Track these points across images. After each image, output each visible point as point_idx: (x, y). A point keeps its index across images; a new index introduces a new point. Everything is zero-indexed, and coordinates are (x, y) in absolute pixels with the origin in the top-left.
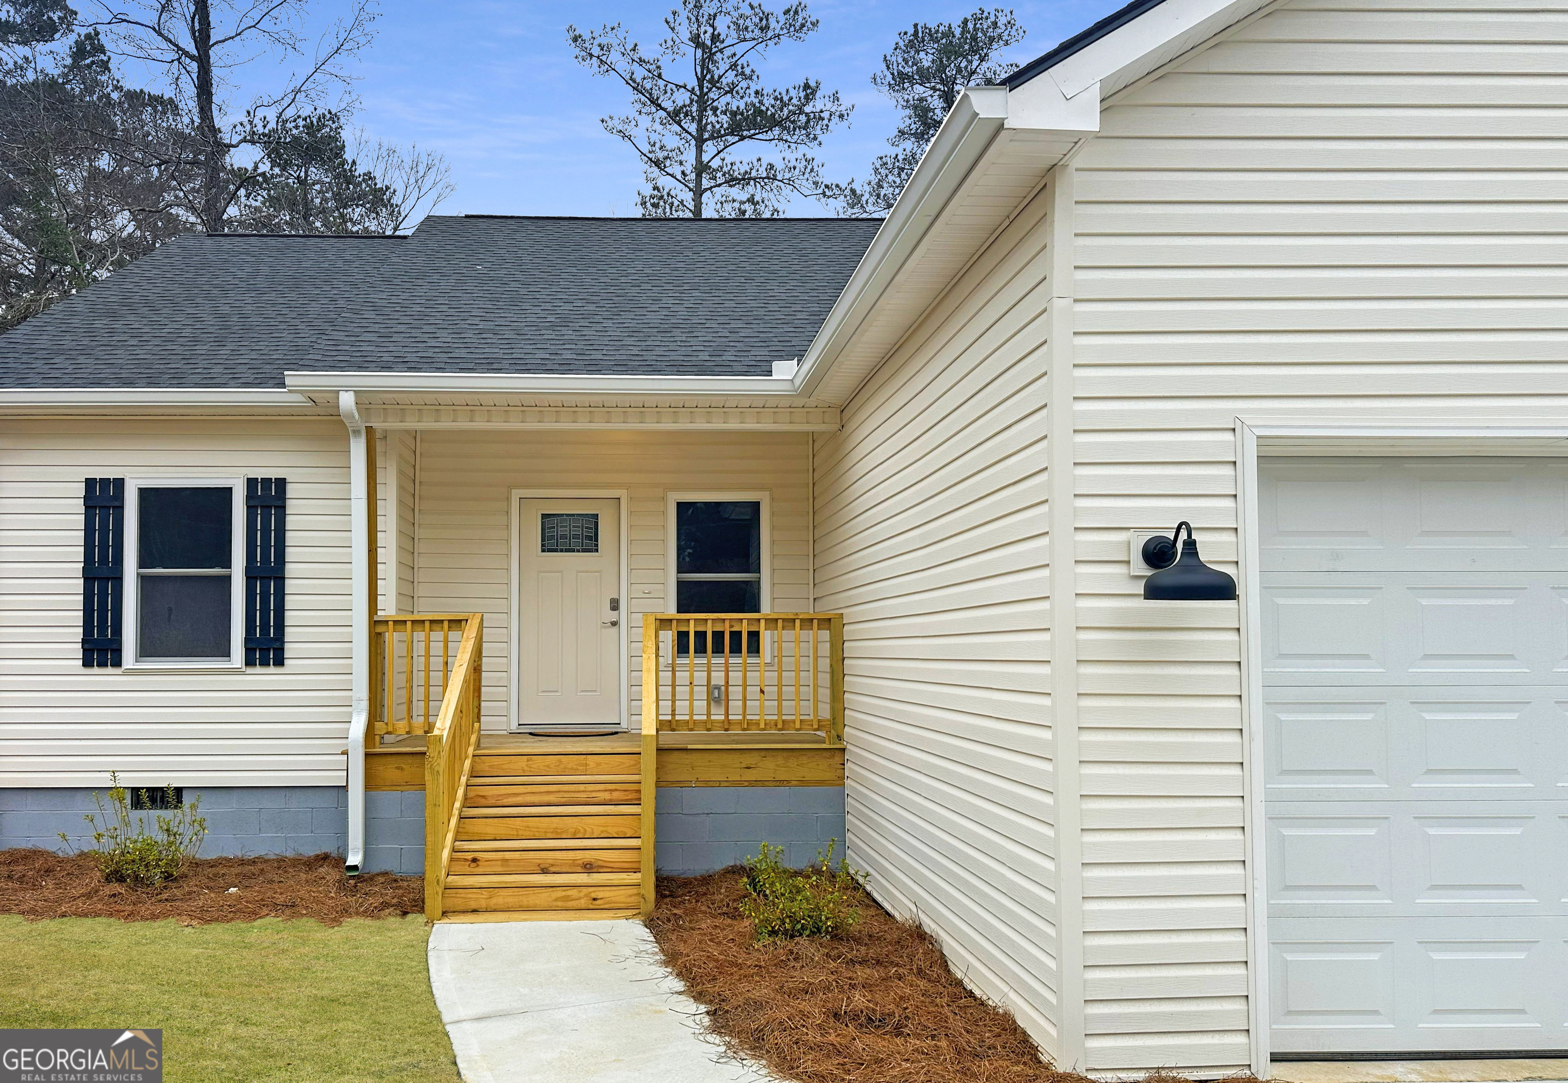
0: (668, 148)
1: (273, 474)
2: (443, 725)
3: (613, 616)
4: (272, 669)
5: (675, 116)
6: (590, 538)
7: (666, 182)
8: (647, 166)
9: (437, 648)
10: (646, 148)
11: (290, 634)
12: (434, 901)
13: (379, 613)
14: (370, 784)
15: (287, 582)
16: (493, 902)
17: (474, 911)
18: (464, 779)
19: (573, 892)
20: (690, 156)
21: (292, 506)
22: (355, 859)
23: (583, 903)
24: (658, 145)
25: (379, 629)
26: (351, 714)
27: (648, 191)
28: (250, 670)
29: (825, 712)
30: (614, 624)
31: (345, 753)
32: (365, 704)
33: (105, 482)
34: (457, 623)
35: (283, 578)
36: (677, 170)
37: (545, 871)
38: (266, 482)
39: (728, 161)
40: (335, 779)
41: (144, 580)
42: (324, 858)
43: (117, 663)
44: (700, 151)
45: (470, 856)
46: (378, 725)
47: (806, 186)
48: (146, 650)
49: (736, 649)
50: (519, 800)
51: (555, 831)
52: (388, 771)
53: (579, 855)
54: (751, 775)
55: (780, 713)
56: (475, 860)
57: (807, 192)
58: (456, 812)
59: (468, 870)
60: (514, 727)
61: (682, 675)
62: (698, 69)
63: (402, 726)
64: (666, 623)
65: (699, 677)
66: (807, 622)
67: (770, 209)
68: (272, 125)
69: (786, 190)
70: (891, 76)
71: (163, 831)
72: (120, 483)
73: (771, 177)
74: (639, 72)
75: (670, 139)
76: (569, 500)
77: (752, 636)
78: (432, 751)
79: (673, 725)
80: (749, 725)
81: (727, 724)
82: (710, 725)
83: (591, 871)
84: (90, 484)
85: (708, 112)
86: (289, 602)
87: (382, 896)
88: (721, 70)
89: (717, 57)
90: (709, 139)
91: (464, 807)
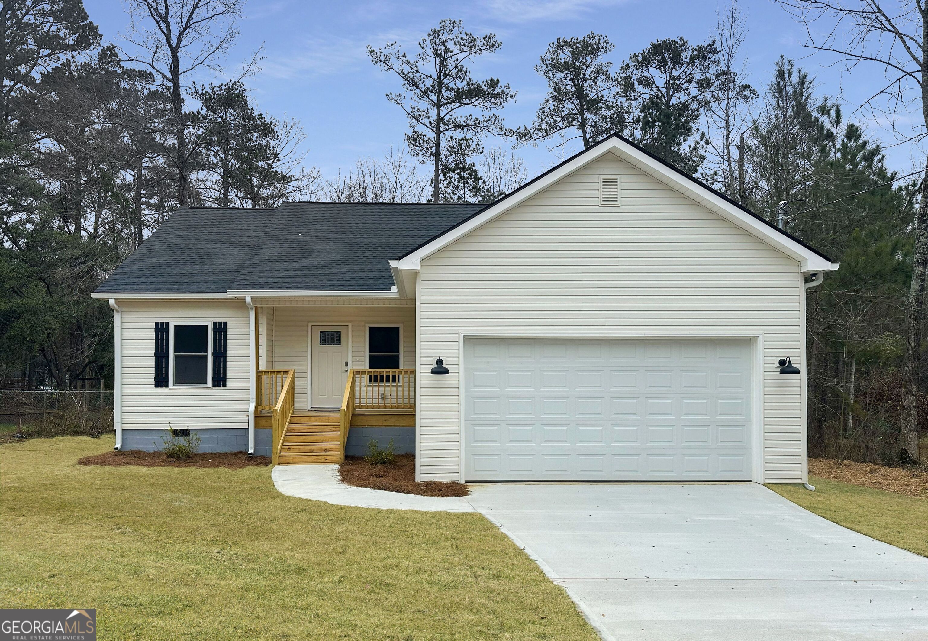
0: (421, 110)
1: (222, 320)
2: (279, 406)
3: (345, 368)
4: (222, 388)
5: (425, 93)
6: (337, 340)
7: (420, 129)
8: (410, 120)
9: (279, 381)
10: (409, 110)
11: (228, 375)
12: (275, 459)
13: (260, 369)
14: (256, 426)
15: (227, 358)
16: (294, 461)
17: (288, 463)
18: (287, 424)
19: (320, 457)
20: (433, 114)
21: (229, 331)
22: (251, 451)
23: (323, 460)
24: (416, 109)
25: (260, 374)
26: (250, 403)
27: (410, 134)
28: (214, 388)
29: (412, 401)
30: (347, 371)
31: (248, 416)
32: (254, 400)
33: (162, 323)
34: (286, 373)
35: (226, 356)
36: (427, 121)
37: (312, 452)
38: (220, 323)
39: (454, 116)
40: (245, 426)
41: (176, 357)
42: (241, 452)
43: (167, 386)
44: (439, 110)
45: (288, 447)
46: (259, 407)
47: (495, 130)
48: (177, 381)
49: (382, 380)
50: (305, 431)
51: (316, 440)
52: (263, 422)
53: (323, 447)
54: (385, 423)
55: (397, 402)
56: (289, 448)
57: (495, 133)
58: (284, 434)
59: (287, 451)
60: (309, 408)
61: (370, 390)
62: (438, 67)
63: (267, 407)
64: (358, 372)
65: (376, 390)
66: (406, 372)
67: (475, 143)
68: (207, 89)
69: (485, 132)
70: (544, 67)
71: (186, 444)
72: (167, 324)
73: (476, 125)
74: (407, 69)
75: (423, 105)
76: (330, 326)
77: (394, 377)
78: (275, 414)
79: (360, 407)
80: (386, 407)
81: (379, 407)
82: (373, 407)
83: (326, 451)
84: (157, 324)
85: (444, 90)
86: (228, 364)
87: (259, 461)
88: (450, 68)
89: (448, 61)
90: (445, 104)
91: (286, 432)
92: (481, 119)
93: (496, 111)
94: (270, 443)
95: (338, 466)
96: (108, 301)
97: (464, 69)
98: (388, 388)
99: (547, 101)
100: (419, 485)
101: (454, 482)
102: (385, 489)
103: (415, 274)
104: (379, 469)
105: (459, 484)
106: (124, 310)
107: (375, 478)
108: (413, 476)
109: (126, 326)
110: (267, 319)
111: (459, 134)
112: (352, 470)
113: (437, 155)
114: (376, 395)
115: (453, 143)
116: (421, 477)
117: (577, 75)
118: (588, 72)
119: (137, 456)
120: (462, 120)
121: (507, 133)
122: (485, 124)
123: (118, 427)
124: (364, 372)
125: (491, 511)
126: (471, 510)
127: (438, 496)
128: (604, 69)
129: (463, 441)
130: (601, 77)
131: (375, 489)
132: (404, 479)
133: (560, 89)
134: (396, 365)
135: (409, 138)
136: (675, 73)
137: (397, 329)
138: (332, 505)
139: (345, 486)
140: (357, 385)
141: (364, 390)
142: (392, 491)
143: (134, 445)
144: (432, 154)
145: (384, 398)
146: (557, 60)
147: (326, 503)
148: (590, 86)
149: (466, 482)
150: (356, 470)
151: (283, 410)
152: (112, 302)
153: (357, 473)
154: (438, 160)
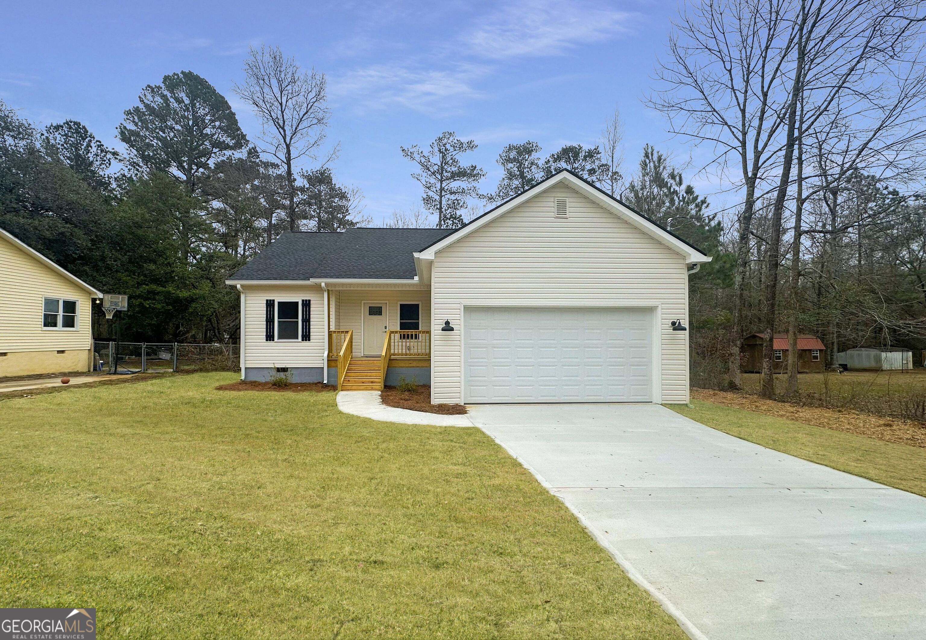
0: (431, 183)
1: (308, 299)
2: (342, 353)
4: (308, 342)
5: (433, 173)
6: (380, 312)
7: (431, 194)
8: (425, 189)
9: (343, 337)
10: (425, 183)
11: (311, 334)
12: (339, 387)
13: (330, 329)
14: (328, 366)
15: (311, 322)
16: (352, 389)
17: (348, 390)
18: (347, 365)
19: (368, 386)
20: (438, 185)
21: (312, 306)
22: (325, 382)
23: (370, 389)
24: (428, 182)
25: (330, 333)
26: (324, 351)
27: (425, 196)
28: (303, 342)
29: (428, 351)
30: (385, 331)
31: (324, 360)
32: (328, 349)
33: (270, 300)
34: (347, 332)
36: (434, 189)
37: (363, 383)
38: (306, 300)
39: (450, 187)
40: (322, 366)
41: (279, 322)
42: (319, 383)
43: (273, 340)
44: (441, 183)
46: (330, 354)
47: (474, 195)
48: (279, 338)
49: (408, 338)
50: (359, 369)
51: (366, 375)
52: (333, 364)
53: (370, 380)
54: (410, 365)
55: (418, 352)
56: (348, 380)
58: (345, 371)
59: (347, 382)
60: (362, 355)
61: (400, 344)
62: (441, 159)
63: (335, 354)
64: (392, 332)
65: (404, 344)
66: (424, 332)
67: (462, 202)
68: (309, 173)
69: (468, 196)
70: (502, 160)
71: (284, 377)
72: (274, 301)
73: (463, 192)
74: (423, 160)
75: (432, 180)
76: (375, 303)
77: (416, 335)
78: (339, 358)
79: (394, 354)
80: (411, 355)
81: (406, 354)
82: (402, 354)
83: (372, 382)
84: (267, 301)
85: (444, 172)
86: (311, 327)
87: (330, 388)
88: (448, 159)
89: (447, 155)
90: (444, 180)
91: (347, 370)
92: (466, 189)
93: (475, 184)
94: (336, 377)
95: (380, 393)
96: (236, 287)
97: (456, 160)
98: (412, 343)
99: (504, 179)
100: (434, 406)
101: (457, 405)
102: (411, 409)
103: (430, 263)
104: (406, 395)
105: (460, 406)
106: (247, 291)
107: (403, 401)
108: (429, 400)
109: (248, 302)
110: (336, 298)
111: (453, 197)
112: (388, 395)
113: (441, 208)
114: (404, 347)
115: (450, 202)
116: (435, 400)
117: (520, 165)
118: (527, 164)
119: (253, 384)
120: (455, 189)
121: (481, 196)
122: (468, 192)
123: (242, 366)
124: (396, 332)
125: (485, 426)
126: (470, 425)
127: (447, 414)
128: (535, 161)
129: (463, 377)
130: (534, 166)
131: (404, 409)
132: (423, 402)
133: (511, 172)
134: (416, 327)
135: (424, 199)
136: (576, 165)
137: (417, 306)
138: (374, 421)
139: (384, 406)
140: (392, 341)
141: (396, 344)
142: (416, 410)
143: (253, 377)
144: (437, 208)
145: (409, 349)
146: (509, 157)
147: (370, 419)
148: (528, 172)
149: (465, 404)
150: (391, 395)
151: (345, 356)
152: (239, 286)
153: (391, 398)
154: (441, 212)
